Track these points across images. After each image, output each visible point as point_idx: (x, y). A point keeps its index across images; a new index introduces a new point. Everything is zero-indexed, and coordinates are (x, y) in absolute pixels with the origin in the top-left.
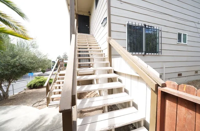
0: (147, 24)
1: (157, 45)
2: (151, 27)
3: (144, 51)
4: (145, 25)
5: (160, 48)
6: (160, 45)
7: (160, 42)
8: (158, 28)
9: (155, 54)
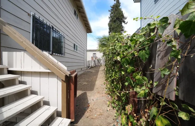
0: (54, 27)
1: (62, 48)
2: (58, 31)
3: (51, 50)
4: (53, 28)
5: (64, 51)
6: (64, 48)
7: (64, 46)
8: (62, 35)
9: (61, 55)
